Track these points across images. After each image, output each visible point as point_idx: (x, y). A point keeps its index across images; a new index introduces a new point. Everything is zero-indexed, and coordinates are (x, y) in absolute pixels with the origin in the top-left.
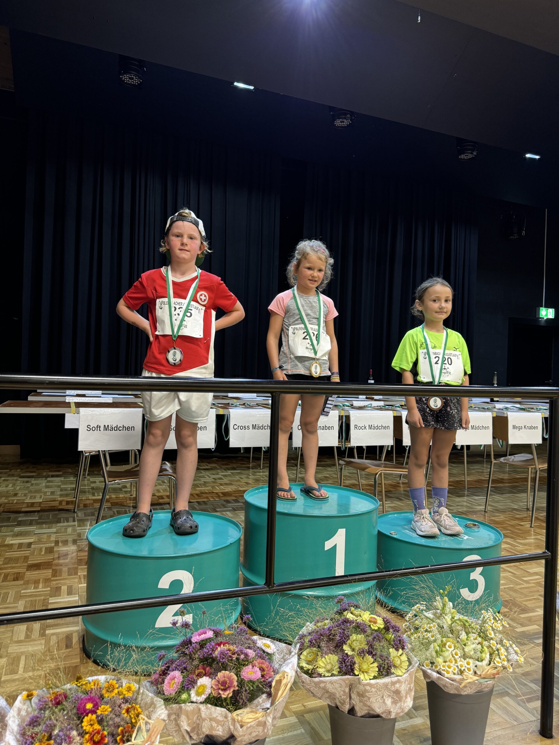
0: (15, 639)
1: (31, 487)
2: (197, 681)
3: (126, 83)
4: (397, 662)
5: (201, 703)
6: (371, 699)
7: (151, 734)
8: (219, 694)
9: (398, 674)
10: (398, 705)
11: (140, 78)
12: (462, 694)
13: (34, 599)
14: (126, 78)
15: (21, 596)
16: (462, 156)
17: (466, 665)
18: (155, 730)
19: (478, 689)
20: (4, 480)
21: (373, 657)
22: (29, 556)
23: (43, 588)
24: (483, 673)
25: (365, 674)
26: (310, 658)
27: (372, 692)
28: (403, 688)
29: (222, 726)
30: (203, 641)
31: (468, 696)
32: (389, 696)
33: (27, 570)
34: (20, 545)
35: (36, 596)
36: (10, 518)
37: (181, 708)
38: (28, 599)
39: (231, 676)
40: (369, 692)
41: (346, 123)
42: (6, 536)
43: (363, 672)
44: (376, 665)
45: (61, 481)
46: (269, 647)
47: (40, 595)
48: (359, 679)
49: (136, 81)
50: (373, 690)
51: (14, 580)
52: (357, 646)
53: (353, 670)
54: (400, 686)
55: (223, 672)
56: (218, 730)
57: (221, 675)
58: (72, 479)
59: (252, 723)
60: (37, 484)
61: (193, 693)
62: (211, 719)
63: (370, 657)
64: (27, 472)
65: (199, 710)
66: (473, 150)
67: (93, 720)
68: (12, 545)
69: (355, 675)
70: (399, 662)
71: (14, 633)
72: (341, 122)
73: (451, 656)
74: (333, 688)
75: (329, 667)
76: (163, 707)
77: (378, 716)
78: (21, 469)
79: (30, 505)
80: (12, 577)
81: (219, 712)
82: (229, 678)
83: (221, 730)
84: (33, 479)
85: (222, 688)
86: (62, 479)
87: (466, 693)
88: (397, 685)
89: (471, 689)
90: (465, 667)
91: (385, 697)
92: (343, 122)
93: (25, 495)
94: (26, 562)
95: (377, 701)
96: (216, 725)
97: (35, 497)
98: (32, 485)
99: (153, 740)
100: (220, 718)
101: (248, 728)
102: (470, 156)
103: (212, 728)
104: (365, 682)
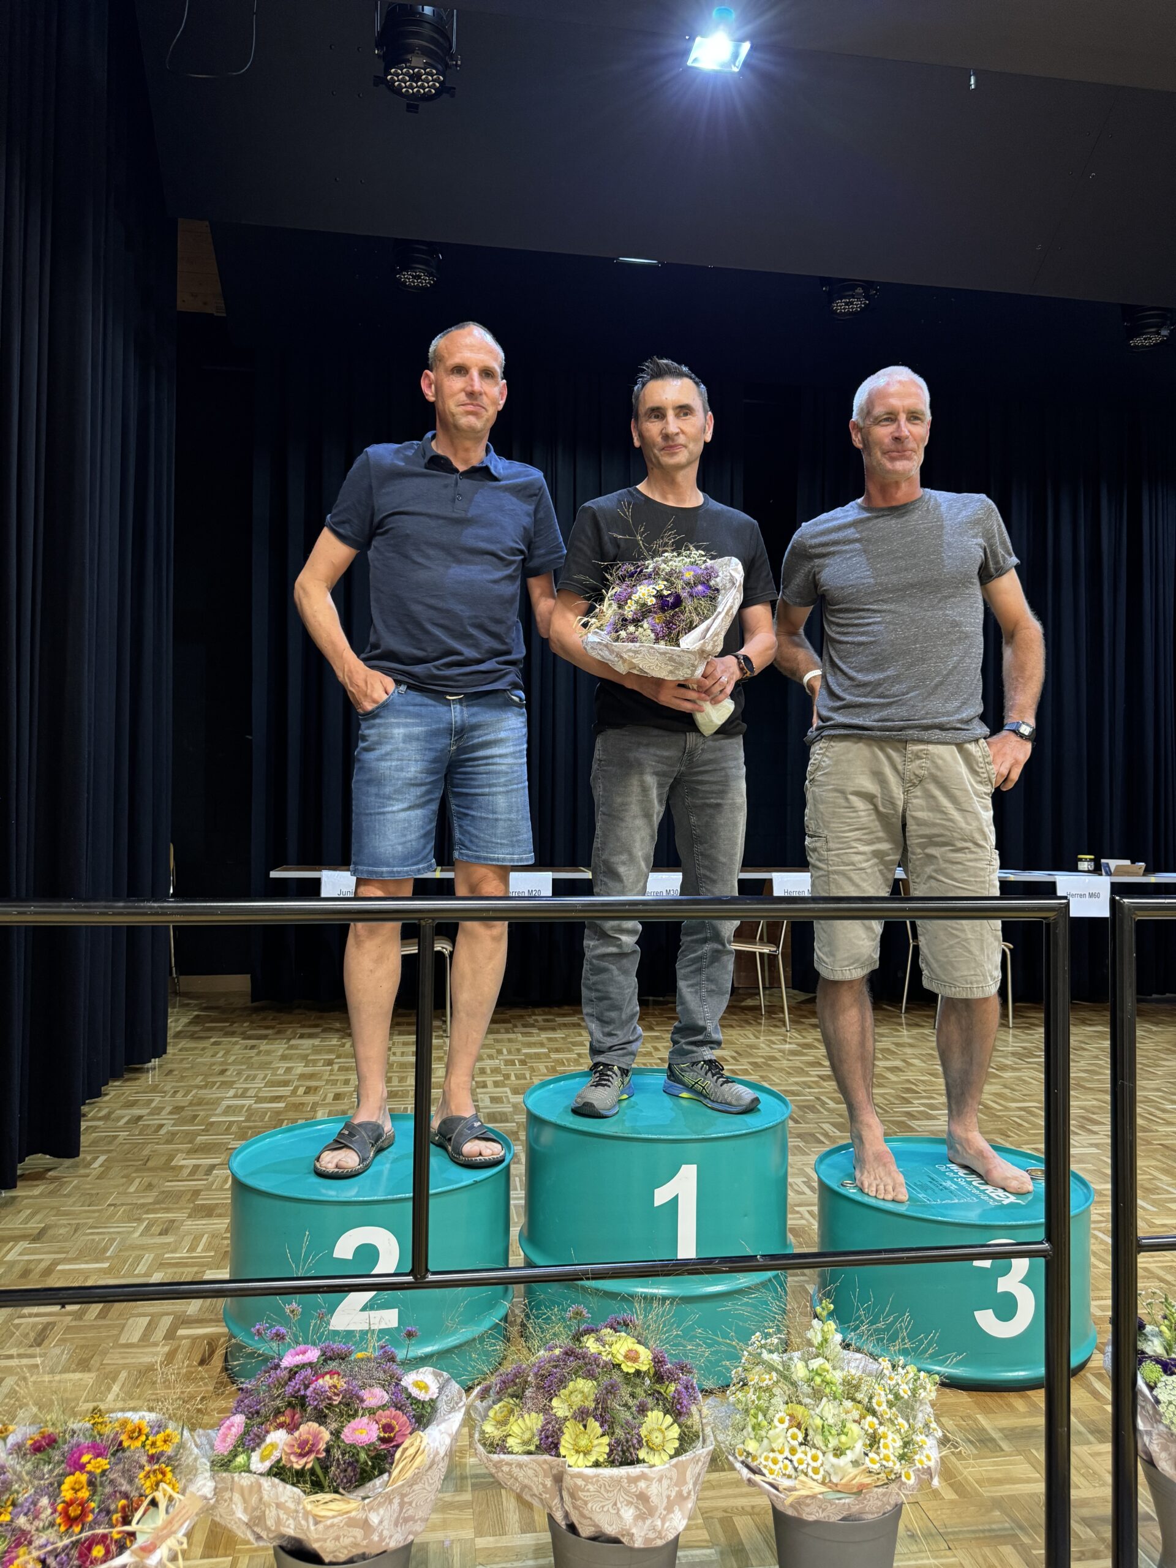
0: (122, 1341)
1: (256, 1058)
2: (265, 1436)
3: (409, 286)
4: (656, 1438)
5: (261, 1474)
6: (590, 1505)
7: (173, 1519)
8: (291, 1462)
9: (652, 1463)
10: (648, 1522)
11: (430, 274)
12: (805, 1517)
13: (181, 1270)
14: (407, 277)
15: (161, 1264)
16: (1138, 341)
17: (811, 1462)
18: (184, 1511)
19: (845, 1513)
20: (215, 1044)
21: (602, 1426)
22: (201, 1190)
23: (203, 1251)
24: (843, 1481)
25: (582, 1455)
26: (500, 1417)
27: (588, 1491)
28: (654, 1491)
29: (295, 1519)
30: (297, 1366)
31: (816, 1522)
32: (630, 1503)
33: (189, 1217)
34: (196, 1167)
35: (186, 1265)
36: (195, 1117)
37: (233, 1478)
38: (169, 1271)
39: (320, 1433)
40: (583, 1491)
41: (857, 304)
42: (178, 1150)
43: (578, 1452)
44: (606, 1440)
45: (314, 1046)
46: (426, 1388)
47: (193, 1265)
48: (565, 1462)
49: (426, 281)
50: (590, 1486)
51: (160, 1234)
52: (577, 1399)
53: (556, 1446)
54: (648, 1487)
55: (310, 1423)
56: (288, 1527)
57: (303, 1428)
58: (335, 1042)
59: (336, 1520)
60: (268, 1053)
61: (255, 1456)
62: (279, 1506)
63: (597, 1424)
64: (260, 1027)
65: (260, 1486)
66: (1160, 326)
67: (80, 1483)
68: (182, 1167)
69: (558, 1455)
70: (658, 1441)
71: (126, 1329)
72: (847, 304)
73: (781, 1440)
74: (524, 1477)
75: (527, 1436)
76: (208, 1474)
77: (616, 1541)
78: (252, 1022)
79: (240, 1092)
80: (159, 1230)
81: (288, 1493)
82: (316, 1436)
83: (292, 1526)
84: (265, 1042)
85: (299, 1451)
86: (316, 1042)
87: (811, 1518)
88: (642, 1484)
89: (823, 1510)
90: (808, 1464)
91: (619, 1505)
92: (852, 303)
93: (239, 1074)
94: (193, 1202)
95: (605, 1509)
96: (285, 1517)
97: (254, 1079)
98: (258, 1054)
99: (174, 1528)
100: (291, 1505)
101: (327, 1528)
102: (1155, 339)
103: (278, 1521)
104: (575, 1470)
